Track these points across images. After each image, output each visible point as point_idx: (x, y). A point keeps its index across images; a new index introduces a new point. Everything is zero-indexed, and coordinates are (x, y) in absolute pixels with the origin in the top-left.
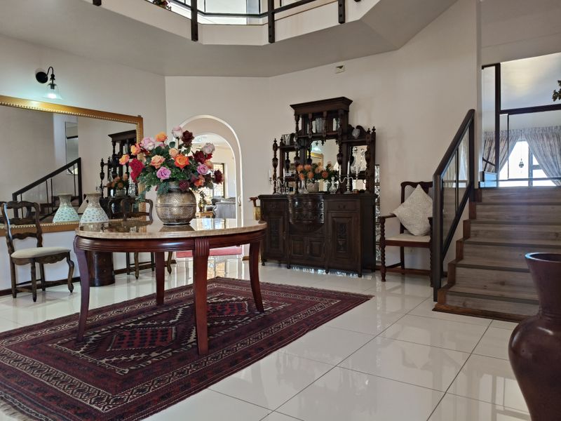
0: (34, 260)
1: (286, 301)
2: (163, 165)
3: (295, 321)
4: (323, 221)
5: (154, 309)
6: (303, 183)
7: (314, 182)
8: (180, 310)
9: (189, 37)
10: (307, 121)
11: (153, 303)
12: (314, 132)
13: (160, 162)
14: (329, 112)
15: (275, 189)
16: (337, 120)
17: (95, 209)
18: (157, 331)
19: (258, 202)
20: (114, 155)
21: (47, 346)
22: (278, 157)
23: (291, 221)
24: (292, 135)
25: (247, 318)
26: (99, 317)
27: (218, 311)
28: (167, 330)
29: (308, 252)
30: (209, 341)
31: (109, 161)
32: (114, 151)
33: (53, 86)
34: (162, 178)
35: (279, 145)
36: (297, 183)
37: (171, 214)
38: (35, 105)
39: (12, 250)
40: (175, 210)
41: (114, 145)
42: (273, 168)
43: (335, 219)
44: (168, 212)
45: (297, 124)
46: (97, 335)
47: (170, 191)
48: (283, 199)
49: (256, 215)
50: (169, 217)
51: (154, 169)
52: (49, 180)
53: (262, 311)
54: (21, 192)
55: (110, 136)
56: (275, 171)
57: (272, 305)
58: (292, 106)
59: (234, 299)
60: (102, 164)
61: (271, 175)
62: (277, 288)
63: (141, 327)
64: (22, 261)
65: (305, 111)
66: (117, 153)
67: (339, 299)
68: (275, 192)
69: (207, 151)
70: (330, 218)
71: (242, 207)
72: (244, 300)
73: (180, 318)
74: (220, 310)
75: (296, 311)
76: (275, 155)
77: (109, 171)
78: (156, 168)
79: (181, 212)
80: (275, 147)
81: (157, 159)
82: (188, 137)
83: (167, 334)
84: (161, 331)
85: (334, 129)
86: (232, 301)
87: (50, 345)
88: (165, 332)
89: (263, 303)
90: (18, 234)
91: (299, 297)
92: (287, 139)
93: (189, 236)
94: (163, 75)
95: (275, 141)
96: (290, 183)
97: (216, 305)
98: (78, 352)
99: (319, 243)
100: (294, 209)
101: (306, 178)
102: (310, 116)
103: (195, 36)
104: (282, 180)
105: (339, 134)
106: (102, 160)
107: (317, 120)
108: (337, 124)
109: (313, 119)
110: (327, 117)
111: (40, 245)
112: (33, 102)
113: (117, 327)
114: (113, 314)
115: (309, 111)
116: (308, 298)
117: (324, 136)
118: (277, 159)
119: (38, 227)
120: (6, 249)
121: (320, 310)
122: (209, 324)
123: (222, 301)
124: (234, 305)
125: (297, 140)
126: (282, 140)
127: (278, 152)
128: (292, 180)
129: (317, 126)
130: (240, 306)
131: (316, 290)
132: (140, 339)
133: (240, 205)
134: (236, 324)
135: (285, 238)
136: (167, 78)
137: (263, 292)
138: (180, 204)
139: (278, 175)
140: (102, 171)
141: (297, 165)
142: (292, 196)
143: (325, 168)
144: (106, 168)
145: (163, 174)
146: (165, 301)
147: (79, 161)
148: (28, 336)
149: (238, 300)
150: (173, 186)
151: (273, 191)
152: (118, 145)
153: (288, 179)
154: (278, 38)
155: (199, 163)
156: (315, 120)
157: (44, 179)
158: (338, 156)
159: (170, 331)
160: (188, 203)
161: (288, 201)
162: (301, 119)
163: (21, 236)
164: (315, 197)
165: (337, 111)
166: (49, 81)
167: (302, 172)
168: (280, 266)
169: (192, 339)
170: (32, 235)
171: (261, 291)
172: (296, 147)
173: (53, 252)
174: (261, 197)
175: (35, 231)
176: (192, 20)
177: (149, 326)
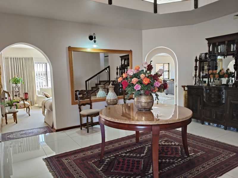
0: (88, 116)
1: (202, 149)
2: (137, 83)
3: (208, 167)
4: (224, 102)
5: (134, 145)
6: (212, 80)
7: (219, 80)
8: (147, 147)
9: (153, 11)
10: (215, 46)
11: (134, 140)
12: (219, 52)
13: (136, 81)
14: (228, 41)
15: (196, 82)
16: (234, 45)
17: (112, 93)
18: (134, 161)
19: (186, 88)
20: (122, 65)
21: (88, 163)
22: (198, 65)
23: (204, 100)
24: (206, 54)
25: (180, 159)
26: (111, 147)
27: (165, 151)
28: (139, 161)
29: (214, 118)
30: (159, 175)
31: (120, 67)
32: (122, 63)
33: (95, 41)
34: (137, 90)
35: (198, 59)
36: (208, 79)
37: (141, 106)
38: (89, 50)
39: (80, 111)
40: (143, 104)
41: (122, 61)
42: (195, 71)
43: (232, 101)
44: (140, 105)
45: (209, 48)
46: (108, 159)
47: (141, 95)
48: (201, 88)
49: (185, 95)
50: (140, 107)
51: (133, 85)
52: (98, 75)
53: (189, 156)
54: (88, 80)
55: (120, 57)
56: (196, 73)
57: (194, 151)
58: (206, 39)
59: (173, 143)
60: (117, 69)
61: (193, 75)
62: (196, 138)
63: (128, 157)
64: (84, 116)
65: (214, 41)
66: (123, 64)
67: (235, 152)
68: (196, 84)
69: (160, 73)
70: (228, 100)
71: (177, 88)
72: (178, 145)
73: (146, 153)
74: (166, 151)
75: (209, 158)
76: (196, 64)
77: (120, 72)
78: (134, 84)
79: (146, 105)
80: (196, 60)
81: (134, 80)
82: (150, 68)
83: (139, 164)
84: (137, 161)
85: (232, 50)
86: (172, 145)
87: (89, 162)
88: (138, 162)
89: (189, 149)
90: (83, 104)
91: (210, 147)
92: (203, 55)
93: (149, 124)
94: (141, 30)
95: (196, 57)
96: (204, 80)
97: (164, 146)
98: (99, 169)
99: (222, 113)
100: (207, 94)
101: (214, 77)
102: (217, 44)
103: (156, 11)
104: (200, 77)
105: (235, 53)
106: (117, 67)
107: (222, 46)
108: (234, 47)
109: (219, 45)
110: (227, 44)
111: (91, 108)
112: (88, 49)
113: (117, 155)
114: (117, 145)
115: (217, 41)
116: (215, 149)
117: (225, 54)
118: (197, 67)
119: (90, 100)
120: (78, 110)
121: (223, 160)
122: (160, 161)
123: (167, 144)
124: (173, 148)
125: (209, 57)
126: (200, 56)
127: (198, 62)
128: (206, 78)
129: (221, 48)
130: (176, 149)
131: (220, 142)
132: (127, 165)
133: (177, 87)
134: (174, 163)
135: (201, 109)
136: (143, 31)
137: (189, 141)
138: (146, 101)
139: (197, 75)
140: (117, 71)
141: (209, 70)
142: (206, 87)
143: (225, 71)
144: (119, 70)
145: (137, 88)
146: (140, 140)
147: (109, 67)
148: (81, 155)
149: (175, 145)
150: (142, 92)
151: (194, 83)
152: (123, 60)
153: (203, 77)
154: (200, 5)
155: (155, 81)
156: (220, 45)
157: (96, 75)
158: (234, 65)
159: (140, 163)
160: (149, 101)
161: (203, 89)
162: (211, 45)
163: (84, 105)
164: (219, 88)
165: (234, 41)
166: (94, 40)
167: (212, 74)
168: (197, 122)
169: (151, 171)
170: (88, 104)
171: (188, 139)
172: (208, 60)
173: (96, 112)
174: (187, 86)
175: (89, 102)
176: (154, 3)
177: (132, 157)
